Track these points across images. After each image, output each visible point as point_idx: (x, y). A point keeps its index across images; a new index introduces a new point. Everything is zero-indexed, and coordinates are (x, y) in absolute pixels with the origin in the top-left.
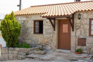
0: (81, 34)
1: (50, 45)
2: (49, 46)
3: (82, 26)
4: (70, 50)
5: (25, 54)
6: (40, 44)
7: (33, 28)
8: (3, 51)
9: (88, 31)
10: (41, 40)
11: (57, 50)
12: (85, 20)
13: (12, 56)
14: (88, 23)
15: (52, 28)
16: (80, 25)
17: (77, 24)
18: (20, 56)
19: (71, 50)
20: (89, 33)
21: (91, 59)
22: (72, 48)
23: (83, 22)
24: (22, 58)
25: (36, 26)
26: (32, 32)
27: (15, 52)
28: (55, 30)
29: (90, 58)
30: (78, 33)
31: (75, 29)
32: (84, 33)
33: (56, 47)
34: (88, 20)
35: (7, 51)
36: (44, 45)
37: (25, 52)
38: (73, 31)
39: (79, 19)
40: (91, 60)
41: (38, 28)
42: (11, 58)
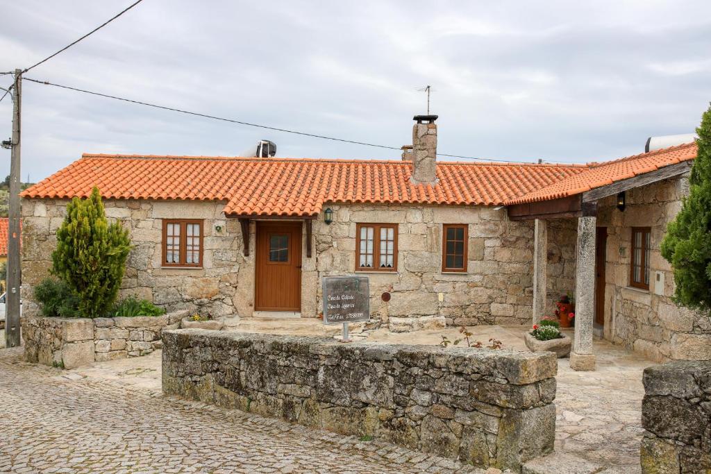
0: (332, 264)
1: (228, 300)
2: (224, 306)
3: (335, 244)
4: (299, 311)
5: (150, 338)
6: (191, 300)
7: (160, 246)
8: (78, 331)
9: (352, 257)
10: (194, 284)
11: (255, 314)
12: (345, 227)
13: (108, 348)
14: (353, 234)
15: (235, 246)
16: (329, 240)
17: (321, 237)
18: (136, 345)
19: (303, 313)
20: (354, 263)
21: (363, 331)
22: (304, 306)
23: (338, 231)
24: (141, 350)
25: (170, 241)
26: (157, 262)
27: (120, 333)
28: (247, 254)
29: (363, 328)
30: (325, 260)
31: (314, 250)
32: (343, 262)
33: (251, 305)
34: (354, 226)
35: (90, 331)
36: (206, 300)
37: (152, 328)
38: (309, 256)
39: (328, 222)
40: (364, 334)
41: (177, 248)
42: (105, 355)
